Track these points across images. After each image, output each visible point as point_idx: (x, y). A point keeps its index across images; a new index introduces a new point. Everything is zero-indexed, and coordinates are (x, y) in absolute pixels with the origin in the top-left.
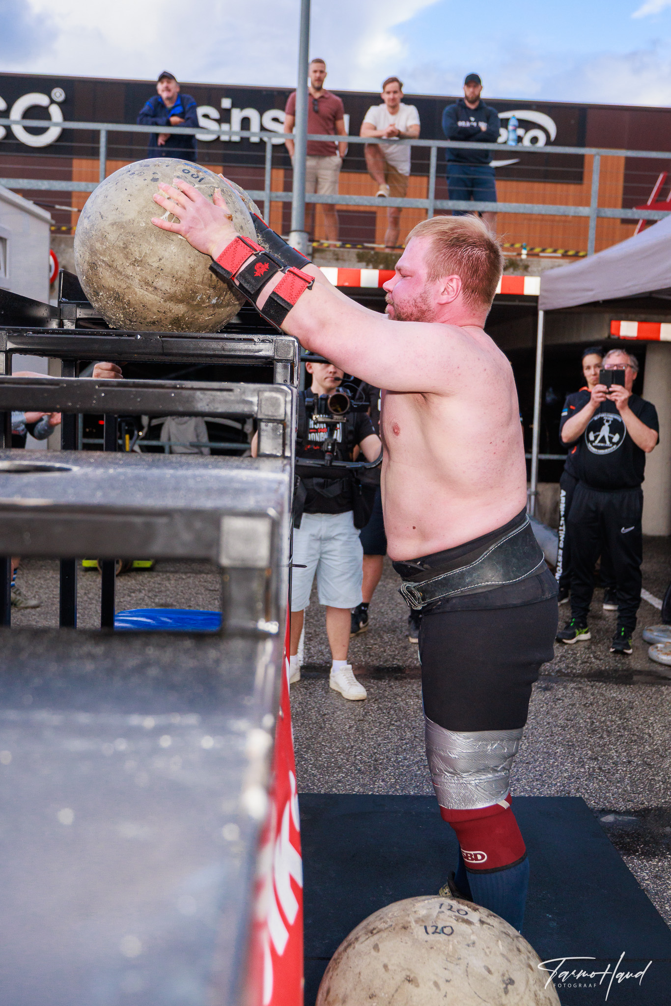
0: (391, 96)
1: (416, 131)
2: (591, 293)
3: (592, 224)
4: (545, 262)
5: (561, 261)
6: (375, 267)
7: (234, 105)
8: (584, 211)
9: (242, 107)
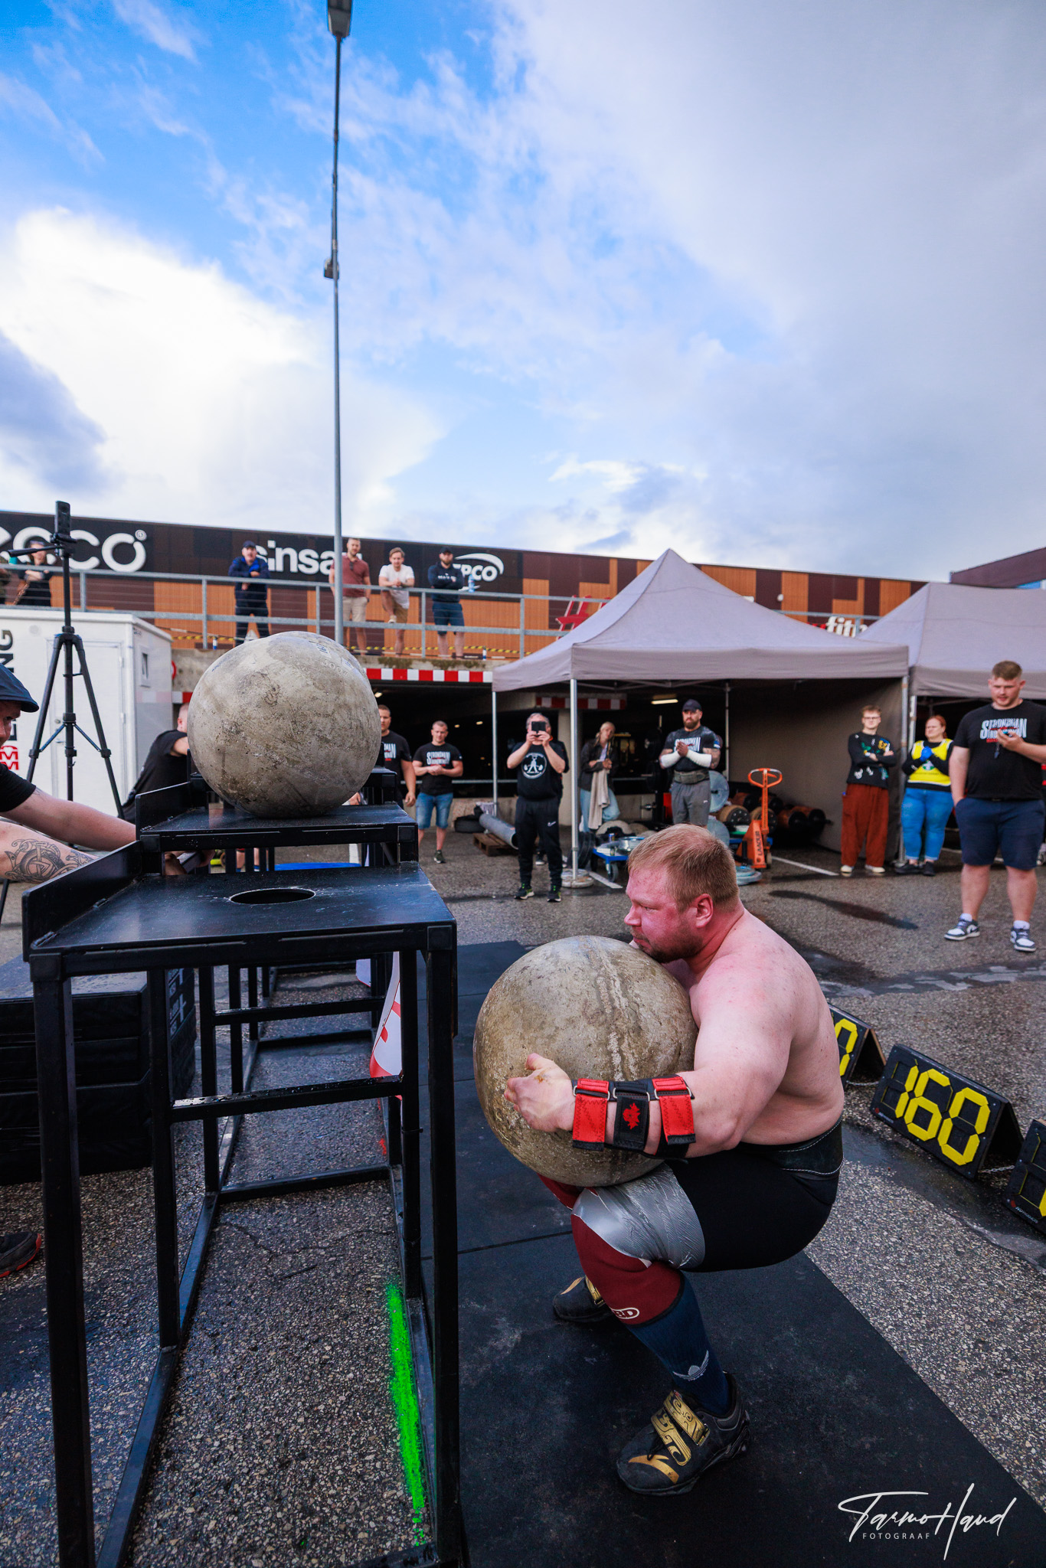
0: (396, 561)
1: (411, 582)
2: (520, 683)
3: (522, 639)
4: (495, 663)
5: (505, 662)
6: (390, 667)
7: (278, 546)
8: (517, 631)
9: (283, 548)
